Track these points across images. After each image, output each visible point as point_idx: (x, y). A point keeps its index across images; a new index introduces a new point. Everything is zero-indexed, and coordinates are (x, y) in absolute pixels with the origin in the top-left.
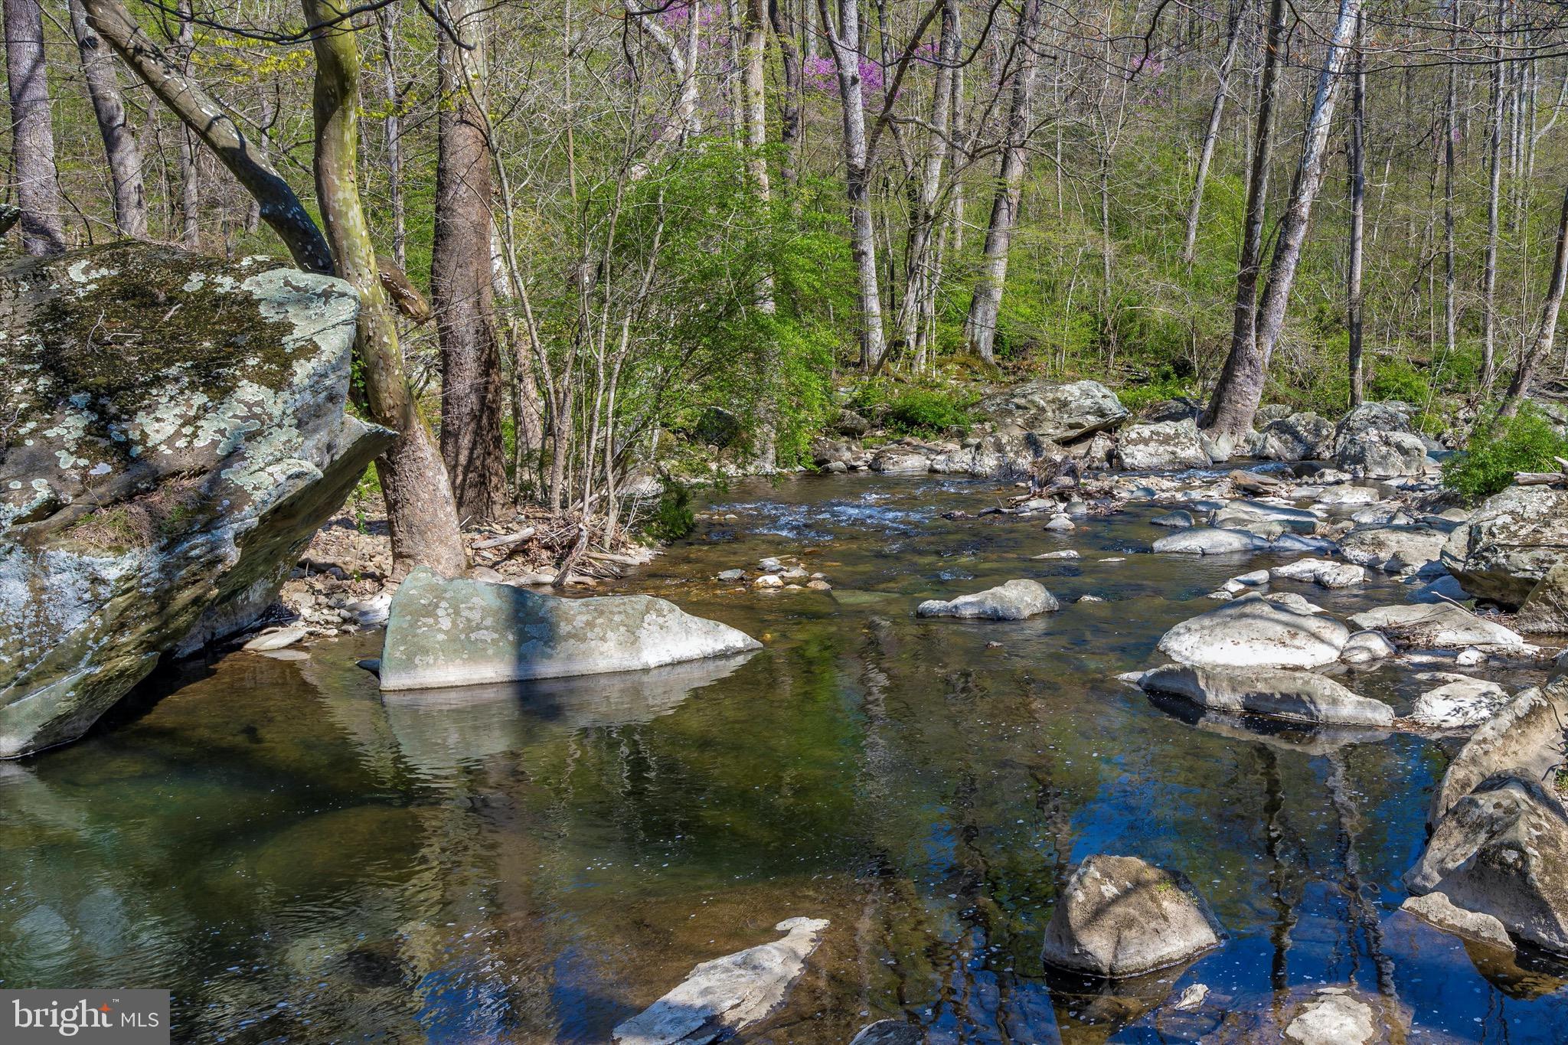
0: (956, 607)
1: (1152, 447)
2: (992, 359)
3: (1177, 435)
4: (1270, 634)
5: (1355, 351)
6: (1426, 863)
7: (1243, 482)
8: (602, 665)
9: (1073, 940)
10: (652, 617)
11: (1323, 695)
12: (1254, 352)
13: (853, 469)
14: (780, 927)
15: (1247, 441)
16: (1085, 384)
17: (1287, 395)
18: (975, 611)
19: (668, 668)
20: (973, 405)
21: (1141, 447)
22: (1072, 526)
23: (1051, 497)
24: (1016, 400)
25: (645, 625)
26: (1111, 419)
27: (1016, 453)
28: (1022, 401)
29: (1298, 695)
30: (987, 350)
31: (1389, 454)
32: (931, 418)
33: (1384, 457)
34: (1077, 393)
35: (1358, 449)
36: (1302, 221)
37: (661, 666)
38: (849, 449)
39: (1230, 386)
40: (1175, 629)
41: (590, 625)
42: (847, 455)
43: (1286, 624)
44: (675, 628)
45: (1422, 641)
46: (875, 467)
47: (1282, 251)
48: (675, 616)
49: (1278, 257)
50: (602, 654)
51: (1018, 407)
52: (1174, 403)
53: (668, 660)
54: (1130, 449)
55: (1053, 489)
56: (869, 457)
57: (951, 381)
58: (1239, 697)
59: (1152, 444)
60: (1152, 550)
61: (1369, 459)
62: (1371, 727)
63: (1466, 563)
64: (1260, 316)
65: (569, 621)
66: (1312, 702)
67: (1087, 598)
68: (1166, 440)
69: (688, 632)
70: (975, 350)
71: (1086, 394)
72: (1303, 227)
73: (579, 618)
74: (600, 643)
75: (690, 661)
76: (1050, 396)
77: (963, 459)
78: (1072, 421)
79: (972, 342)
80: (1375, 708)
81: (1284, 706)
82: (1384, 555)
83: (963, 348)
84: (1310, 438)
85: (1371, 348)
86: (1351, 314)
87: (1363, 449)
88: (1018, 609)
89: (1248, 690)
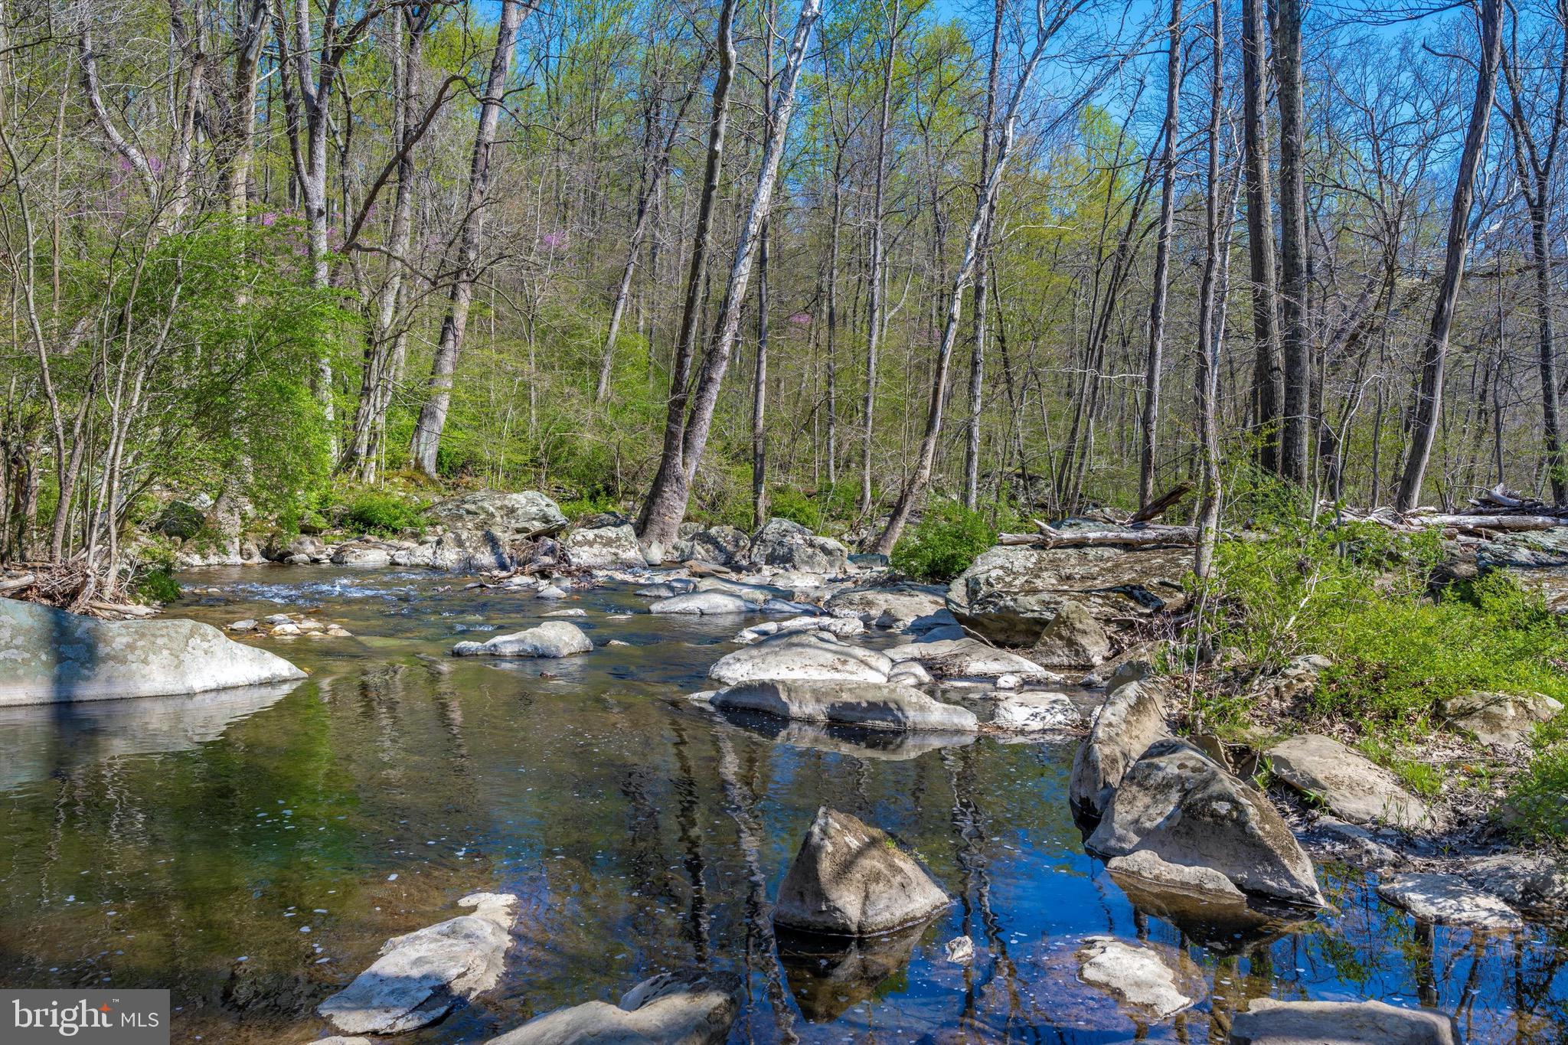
0: (495, 646)
1: (596, 548)
2: (436, 476)
3: (618, 539)
4: (822, 661)
5: (758, 479)
6: (1116, 826)
7: (698, 570)
8: (146, 688)
9: (820, 895)
10: (196, 641)
11: (910, 703)
12: (680, 469)
13: (316, 561)
14: (464, 902)
15: (675, 548)
16: (530, 494)
17: (699, 516)
18: (515, 648)
19: (213, 694)
20: (425, 510)
21: (586, 548)
22: (564, 595)
23: (532, 574)
24: (466, 506)
25: (189, 649)
26: (554, 525)
27: (475, 549)
28: (472, 507)
29: (885, 703)
30: (430, 466)
31: (814, 553)
32: (386, 520)
33: (811, 557)
34: (524, 501)
35: (786, 550)
36: (724, 358)
37: (206, 691)
38: (313, 543)
39: (659, 501)
40: (723, 660)
41: (131, 647)
42: (310, 549)
43: (835, 652)
44: (220, 654)
45: (954, 671)
46: (337, 560)
47: (706, 383)
48: (221, 643)
49: (702, 389)
50: (144, 676)
51: (469, 512)
52: (606, 516)
53: (213, 685)
54: (576, 550)
55: (535, 567)
56: (331, 551)
57: (397, 491)
58: (823, 707)
59: (596, 546)
60: (649, 612)
61: (797, 558)
62: (960, 732)
63: (971, 609)
64: (686, 440)
65: (107, 643)
66: (900, 709)
67: (615, 642)
68: (609, 543)
69: (233, 657)
70: (419, 466)
71: (532, 502)
72: (725, 363)
73: (118, 639)
74: (141, 666)
75: (236, 688)
76: (499, 503)
77: (424, 554)
78: (519, 526)
79: (416, 459)
80: (960, 714)
81: (870, 715)
82: (876, 613)
83: (408, 464)
84: (730, 548)
85: (773, 477)
86: (755, 446)
87: (791, 550)
88: (557, 647)
89: (832, 700)
